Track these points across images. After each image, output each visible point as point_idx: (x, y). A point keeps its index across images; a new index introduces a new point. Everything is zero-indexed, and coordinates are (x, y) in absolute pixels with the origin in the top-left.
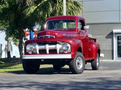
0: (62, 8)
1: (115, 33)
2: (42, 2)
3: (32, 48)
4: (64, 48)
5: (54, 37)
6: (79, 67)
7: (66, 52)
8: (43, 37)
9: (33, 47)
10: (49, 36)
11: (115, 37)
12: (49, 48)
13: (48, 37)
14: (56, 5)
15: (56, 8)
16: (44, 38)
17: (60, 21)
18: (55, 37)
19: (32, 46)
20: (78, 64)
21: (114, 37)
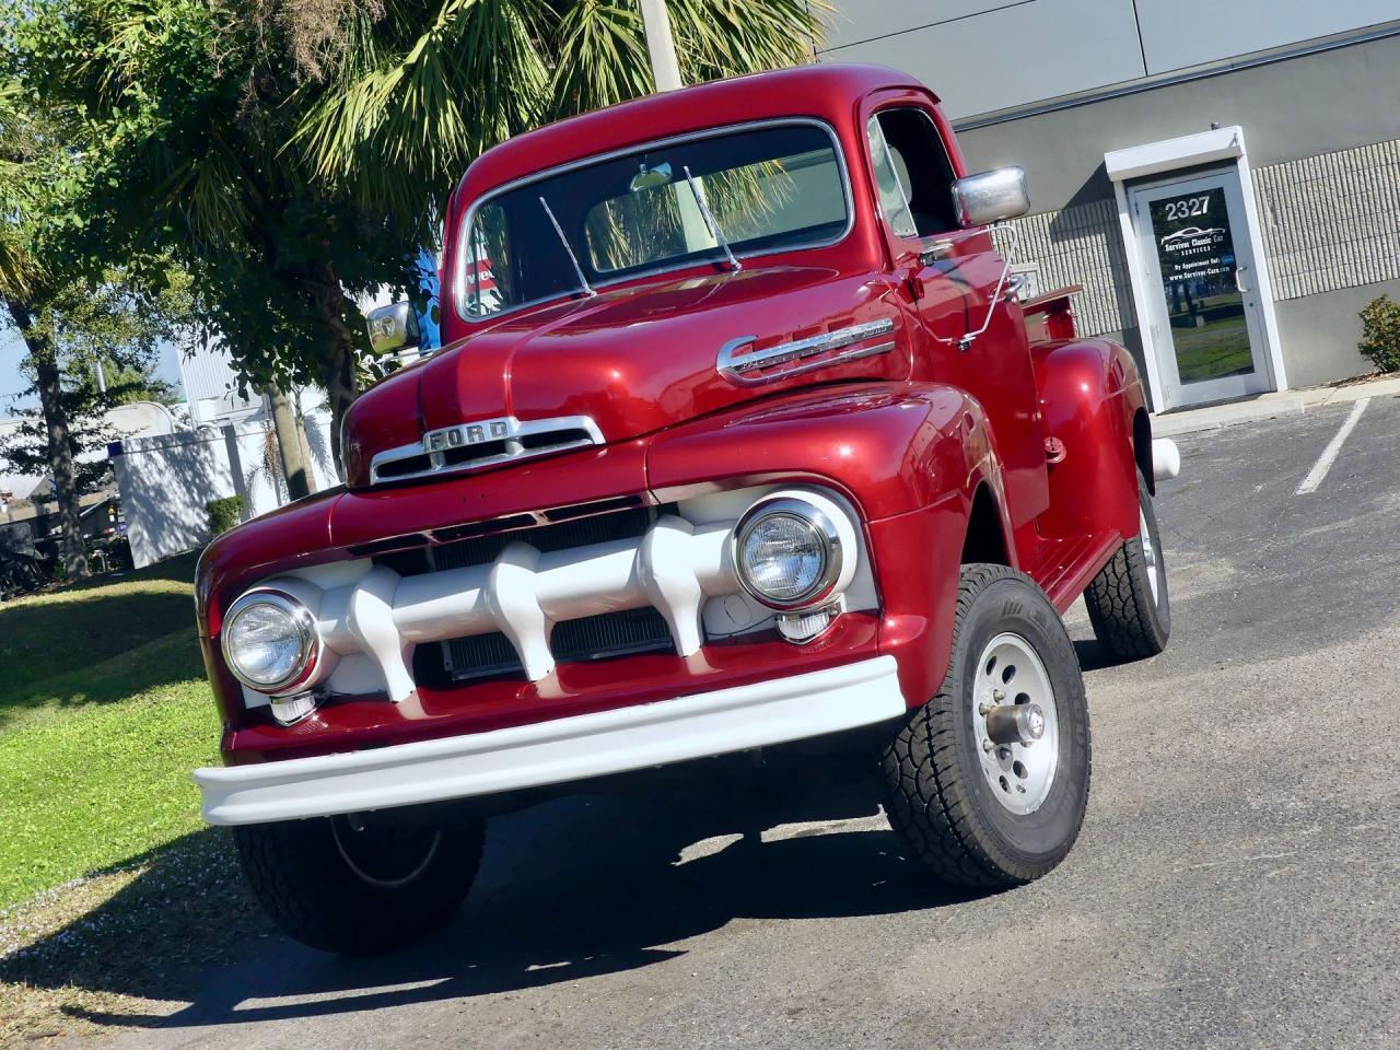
0: (633, 45)
1: (1129, 183)
2: (441, 21)
3: (305, 636)
4: (770, 574)
5: (582, 434)
6: (1018, 769)
7: (817, 626)
8: (423, 462)
9: (323, 627)
10: (515, 426)
11: (1134, 213)
12: (545, 604)
13: (499, 447)
14: (577, 20)
15: (586, 50)
16: (438, 469)
17: (628, 168)
18: (598, 438)
19: (299, 614)
20: (1005, 733)
21: (1124, 218)
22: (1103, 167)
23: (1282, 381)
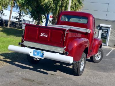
22: (100, 25)
23: (107, 45)
